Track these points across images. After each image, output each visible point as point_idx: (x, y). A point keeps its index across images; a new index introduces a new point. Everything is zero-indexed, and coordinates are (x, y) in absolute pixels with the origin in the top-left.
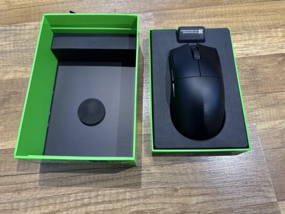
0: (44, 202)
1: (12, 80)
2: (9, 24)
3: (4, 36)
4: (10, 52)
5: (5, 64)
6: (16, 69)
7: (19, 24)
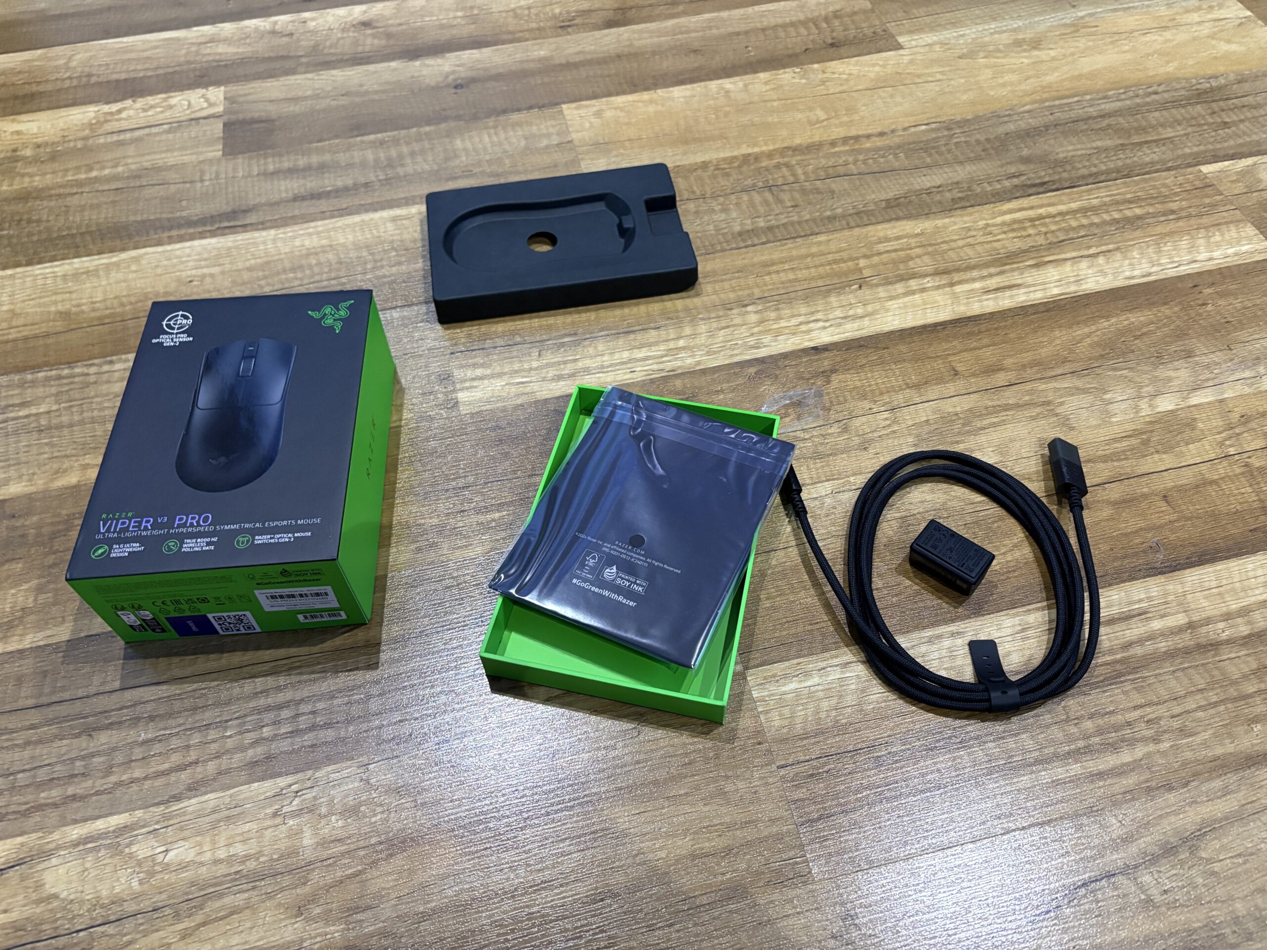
0: (157, 748)
1: (75, 487)
2: (69, 363)
3: (53, 390)
4: (71, 425)
5: (56, 454)
6: (87, 461)
7: (96, 361)
